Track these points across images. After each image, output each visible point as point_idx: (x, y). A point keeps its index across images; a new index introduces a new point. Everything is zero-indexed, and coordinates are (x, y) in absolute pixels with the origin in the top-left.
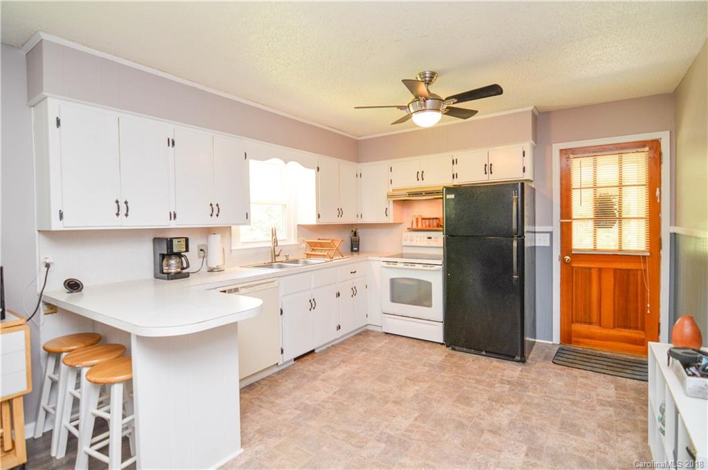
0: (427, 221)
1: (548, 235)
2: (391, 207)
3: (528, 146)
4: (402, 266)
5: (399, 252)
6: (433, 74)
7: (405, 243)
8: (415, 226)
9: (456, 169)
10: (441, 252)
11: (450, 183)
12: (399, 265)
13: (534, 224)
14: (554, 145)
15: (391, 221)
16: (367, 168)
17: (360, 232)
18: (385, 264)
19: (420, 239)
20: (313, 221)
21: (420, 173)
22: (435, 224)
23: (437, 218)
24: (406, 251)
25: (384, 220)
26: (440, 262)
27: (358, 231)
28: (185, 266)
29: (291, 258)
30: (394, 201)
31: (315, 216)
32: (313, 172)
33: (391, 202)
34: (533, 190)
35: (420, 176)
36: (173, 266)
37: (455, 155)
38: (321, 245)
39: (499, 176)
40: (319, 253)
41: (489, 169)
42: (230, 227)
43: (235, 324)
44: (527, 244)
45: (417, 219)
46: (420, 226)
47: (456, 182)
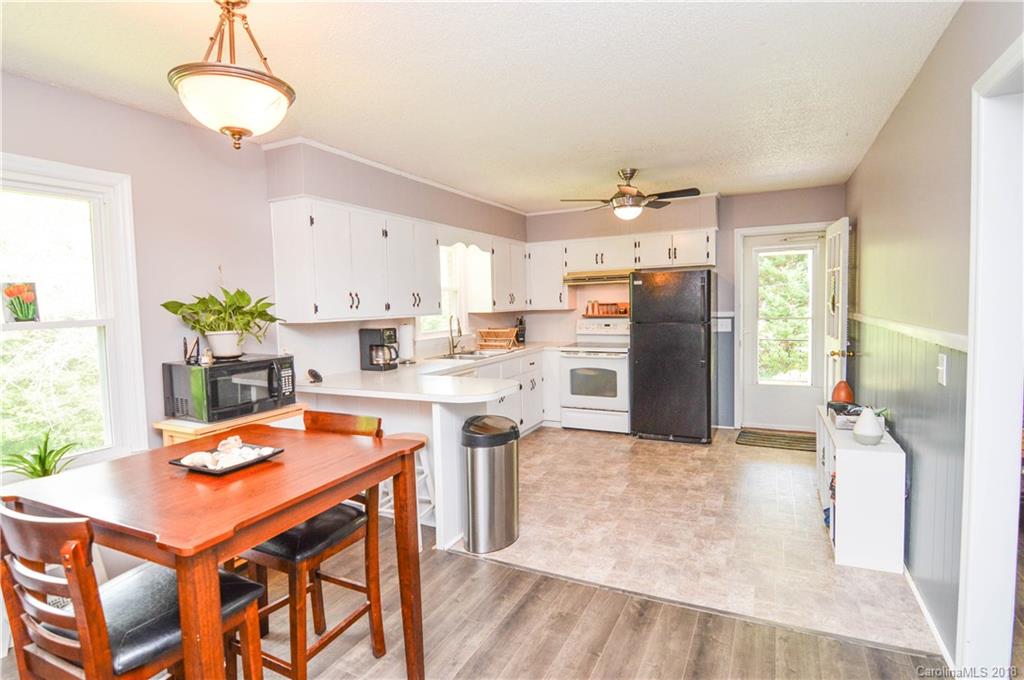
0: (605, 307)
1: (730, 320)
2: (566, 291)
3: (712, 231)
4: (584, 355)
5: (573, 341)
6: (633, 172)
7: (579, 332)
8: (590, 313)
9: (638, 252)
10: (628, 340)
11: (634, 266)
12: (580, 355)
13: (717, 310)
14: (736, 230)
15: (566, 308)
16: (536, 248)
17: (527, 319)
18: (564, 354)
19: (595, 327)
20: (489, 309)
21: (600, 256)
22: (613, 310)
23: (615, 304)
24: (580, 340)
25: (559, 306)
26: (626, 350)
27: (525, 318)
28: (394, 356)
29: (467, 349)
30: (569, 286)
31: (491, 303)
32: (488, 255)
33: (566, 288)
34: (717, 275)
35: (599, 258)
36: (381, 357)
37: (638, 237)
38: (497, 335)
39: (683, 260)
40: (494, 344)
41: (673, 253)
42: (414, 318)
43: (485, 403)
44: (713, 330)
45: (593, 305)
46: (596, 313)
47: (638, 266)
